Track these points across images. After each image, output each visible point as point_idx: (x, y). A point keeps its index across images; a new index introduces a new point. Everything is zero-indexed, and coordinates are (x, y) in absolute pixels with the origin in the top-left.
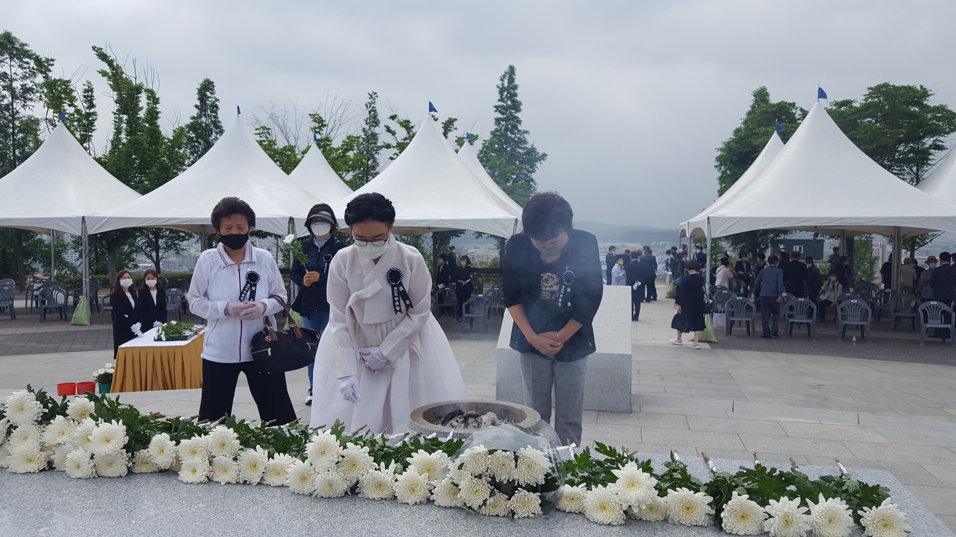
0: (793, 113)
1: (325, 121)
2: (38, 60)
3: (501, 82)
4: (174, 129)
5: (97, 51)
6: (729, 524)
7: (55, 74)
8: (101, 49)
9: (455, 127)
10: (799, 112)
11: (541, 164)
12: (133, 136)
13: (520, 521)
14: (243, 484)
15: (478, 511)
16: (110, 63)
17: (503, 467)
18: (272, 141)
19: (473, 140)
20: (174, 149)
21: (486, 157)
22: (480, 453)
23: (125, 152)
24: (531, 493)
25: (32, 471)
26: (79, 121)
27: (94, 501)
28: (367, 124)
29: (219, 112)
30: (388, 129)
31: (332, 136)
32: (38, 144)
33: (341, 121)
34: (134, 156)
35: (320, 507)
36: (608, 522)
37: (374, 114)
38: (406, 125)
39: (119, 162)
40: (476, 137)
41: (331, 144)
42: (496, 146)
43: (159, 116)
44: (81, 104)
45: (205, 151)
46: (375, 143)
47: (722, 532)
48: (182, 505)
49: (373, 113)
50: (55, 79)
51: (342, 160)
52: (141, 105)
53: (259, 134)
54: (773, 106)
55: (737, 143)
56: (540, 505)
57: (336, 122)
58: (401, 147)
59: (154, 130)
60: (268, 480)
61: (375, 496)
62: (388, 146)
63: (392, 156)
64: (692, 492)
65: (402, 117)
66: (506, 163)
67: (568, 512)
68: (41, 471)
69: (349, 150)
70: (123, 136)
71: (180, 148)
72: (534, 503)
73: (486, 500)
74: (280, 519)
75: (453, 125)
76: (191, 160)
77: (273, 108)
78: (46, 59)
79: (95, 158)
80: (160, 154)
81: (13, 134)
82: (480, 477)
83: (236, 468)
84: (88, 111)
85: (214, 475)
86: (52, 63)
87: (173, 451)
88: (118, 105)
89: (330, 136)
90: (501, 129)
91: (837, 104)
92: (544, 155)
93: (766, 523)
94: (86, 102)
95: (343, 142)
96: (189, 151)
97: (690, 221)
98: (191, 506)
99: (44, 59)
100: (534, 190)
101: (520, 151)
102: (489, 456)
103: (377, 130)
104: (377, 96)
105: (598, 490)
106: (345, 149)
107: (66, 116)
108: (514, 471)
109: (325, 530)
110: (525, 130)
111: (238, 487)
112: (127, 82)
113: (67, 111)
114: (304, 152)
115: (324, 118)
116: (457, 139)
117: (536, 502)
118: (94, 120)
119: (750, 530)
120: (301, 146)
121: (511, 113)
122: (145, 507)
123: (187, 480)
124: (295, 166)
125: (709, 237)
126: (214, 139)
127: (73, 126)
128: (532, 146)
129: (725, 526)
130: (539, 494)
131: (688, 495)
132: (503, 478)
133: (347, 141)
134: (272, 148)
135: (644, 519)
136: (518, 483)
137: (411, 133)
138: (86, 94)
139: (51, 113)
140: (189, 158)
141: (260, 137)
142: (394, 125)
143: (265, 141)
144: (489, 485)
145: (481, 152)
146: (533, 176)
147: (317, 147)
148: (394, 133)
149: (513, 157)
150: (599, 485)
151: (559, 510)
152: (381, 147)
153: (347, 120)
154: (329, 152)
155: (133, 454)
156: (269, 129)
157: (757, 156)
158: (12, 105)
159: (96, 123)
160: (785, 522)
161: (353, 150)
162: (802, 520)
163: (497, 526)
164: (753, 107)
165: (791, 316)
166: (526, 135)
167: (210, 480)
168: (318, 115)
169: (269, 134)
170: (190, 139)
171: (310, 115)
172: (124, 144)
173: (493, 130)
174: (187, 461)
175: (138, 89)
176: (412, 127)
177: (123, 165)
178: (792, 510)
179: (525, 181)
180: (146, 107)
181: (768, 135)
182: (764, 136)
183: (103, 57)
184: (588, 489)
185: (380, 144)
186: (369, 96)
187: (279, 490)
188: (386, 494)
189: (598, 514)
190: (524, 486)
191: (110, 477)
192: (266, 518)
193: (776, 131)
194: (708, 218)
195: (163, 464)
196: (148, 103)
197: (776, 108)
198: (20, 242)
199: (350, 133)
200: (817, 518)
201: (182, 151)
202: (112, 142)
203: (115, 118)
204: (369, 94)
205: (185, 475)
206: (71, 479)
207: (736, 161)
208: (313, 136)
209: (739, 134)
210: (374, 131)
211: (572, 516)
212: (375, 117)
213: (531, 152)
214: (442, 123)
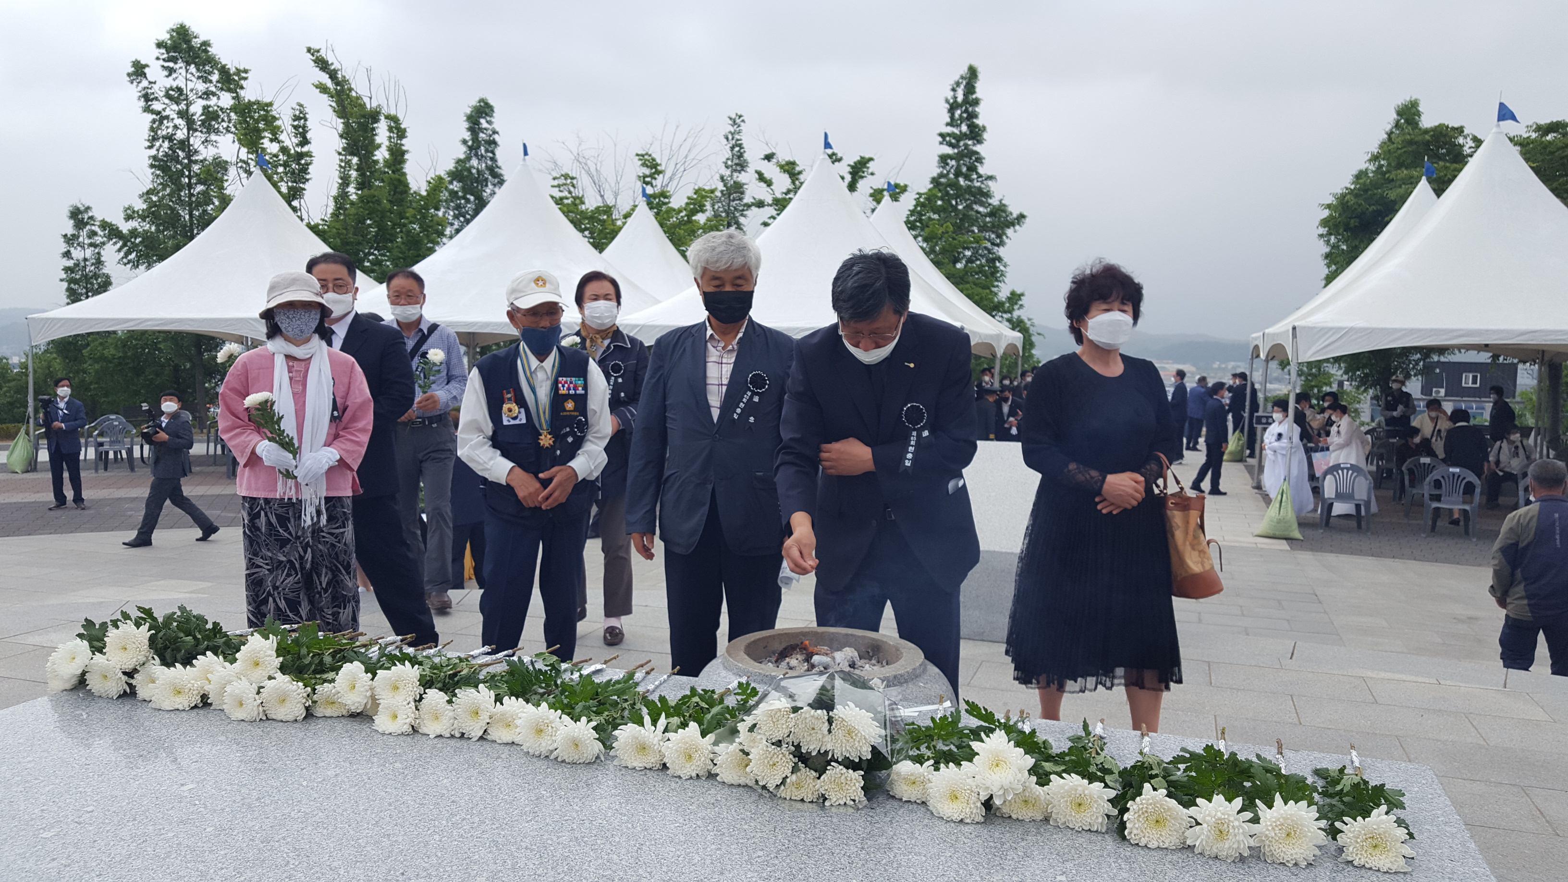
0: (1459, 145)
1: (660, 165)
2: (224, 71)
3: (952, 93)
4: (429, 179)
5: (313, 55)
6: (1135, 832)
7: (249, 94)
8: (318, 51)
9: (870, 171)
10: (1471, 143)
11: (1015, 231)
12: (366, 190)
13: (833, 809)
14: (460, 738)
15: (774, 792)
16: (333, 75)
17: (812, 732)
18: (578, 198)
19: (899, 193)
20: (428, 210)
21: (920, 221)
22: (780, 710)
23: (355, 215)
24: (851, 771)
25: (181, 708)
26: (285, 165)
27: (257, 752)
28: (727, 167)
29: (498, 152)
30: (761, 177)
31: (670, 189)
32: (226, 201)
33: (686, 164)
34: (368, 222)
35: (558, 775)
36: (959, 819)
37: (739, 151)
38: (790, 169)
39: (344, 231)
40: (904, 189)
41: (669, 202)
42: (939, 203)
43: (406, 157)
44: (289, 140)
45: (477, 212)
46: (741, 199)
47: (1126, 842)
48: (373, 763)
49: (737, 149)
50: (249, 101)
51: (685, 228)
52: (378, 140)
53: (559, 186)
54: (1426, 131)
55: (1356, 196)
56: (862, 788)
57: (678, 166)
58: (781, 204)
59: (399, 181)
60: (493, 734)
61: (635, 764)
62: (760, 204)
63: (767, 220)
64: (1086, 781)
65: (783, 156)
66: (953, 232)
67: (906, 801)
68: (192, 708)
69: (698, 212)
70: (351, 189)
71: (437, 209)
72: (855, 785)
73: (787, 777)
74: (500, 789)
75: (868, 168)
76: (456, 226)
77: (580, 144)
78: (237, 69)
79: (309, 226)
80: (407, 218)
81: (190, 186)
82: (778, 744)
83: (451, 714)
84: (299, 149)
85: (422, 723)
86: (243, 75)
87: (367, 688)
88: (344, 141)
89: (669, 189)
90: (948, 172)
91: (1538, 128)
92: (1022, 217)
93: (1189, 833)
94: (296, 137)
95: (689, 198)
96: (451, 213)
97: (1267, 331)
98: (384, 766)
99: (233, 71)
100: (1002, 275)
101: (981, 209)
102: (792, 715)
103: (742, 178)
104: (743, 121)
105: (949, 771)
106: (691, 209)
107: (267, 157)
108: (828, 738)
109: (558, 807)
110: (990, 174)
111: (452, 742)
112: (357, 102)
113: (269, 151)
114: (627, 216)
115: (658, 161)
116: (872, 191)
117: (857, 784)
118: (308, 164)
119: (1167, 841)
120: (624, 206)
121: (966, 145)
122: (323, 764)
123: (384, 728)
124: (613, 238)
125: (1295, 361)
126: (491, 195)
127: (277, 173)
128: (1000, 201)
129: (1130, 833)
130: (863, 773)
131: (1080, 786)
132: (812, 747)
133: (695, 196)
134: (577, 209)
135: (1014, 816)
136: (833, 755)
137: (797, 183)
138: (296, 123)
139: (244, 153)
140: (452, 224)
141: (560, 191)
142: (771, 170)
143: (567, 198)
144: (791, 756)
145: (912, 213)
146: (1001, 252)
147: (646, 208)
148: (769, 183)
149: (965, 220)
150: (951, 764)
151: (893, 797)
152: (748, 206)
153: (695, 162)
154: (665, 216)
155: (314, 690)
156: (573, 178)
157: (1391, 219)
158: (189, 141)
159: (311, 169)
160: (1218, 833)
161: (703, 211)
162: (1241, 831)
163: (799, 814)
164: (1390, 134)
165: (1438, 498)
166: (990, 183)
167: (415, 730)
168: (650, 155)
169: (573, 186)
170: (453, 194)
171: (637, 155)
172: (352, 203)
173: (935, 175)
174: (386, 699)
175: (374, 116)
176: (800, 173)
177: (351, 236)
178: (1229, 815)
179: (987, 261)
180: (387, 143)
181: (1413, 183)
182: (1404, 184)
183: (322, 64)
184: (935, 770)
185: (747, 199)
186: (731, 122)
187: (508, 747)
188: (652, 760)
189: (946, 806)
190: (840, 760)
191: (282, 721)
192: (481, 787)
193: (1424, 178)
194: (1294, 328)
195: (353, 704)
196: (390, 138)
197: (1432, 136)
198: (200, 353)
199: (700, 184)
200: (1268, 830)
201: (440, 214)
202: (336, 199)
203: (341, 161)
204: (731, 119)
205: (382, 722)
206: (231, 722)
207: (1355, 226)
208: (641, 190)
209: (1361, 181)
210: (739, 179)
211: (911, 807)
212: (740, 156)
213: (999, 212)
214: (849, 165)
